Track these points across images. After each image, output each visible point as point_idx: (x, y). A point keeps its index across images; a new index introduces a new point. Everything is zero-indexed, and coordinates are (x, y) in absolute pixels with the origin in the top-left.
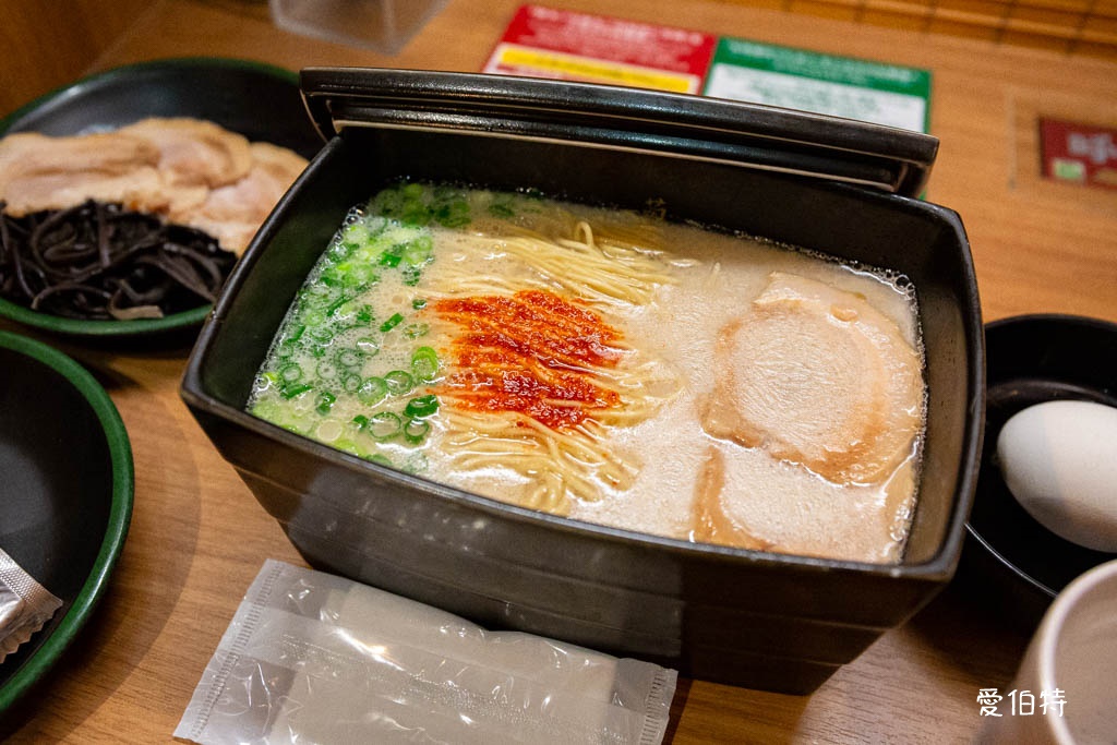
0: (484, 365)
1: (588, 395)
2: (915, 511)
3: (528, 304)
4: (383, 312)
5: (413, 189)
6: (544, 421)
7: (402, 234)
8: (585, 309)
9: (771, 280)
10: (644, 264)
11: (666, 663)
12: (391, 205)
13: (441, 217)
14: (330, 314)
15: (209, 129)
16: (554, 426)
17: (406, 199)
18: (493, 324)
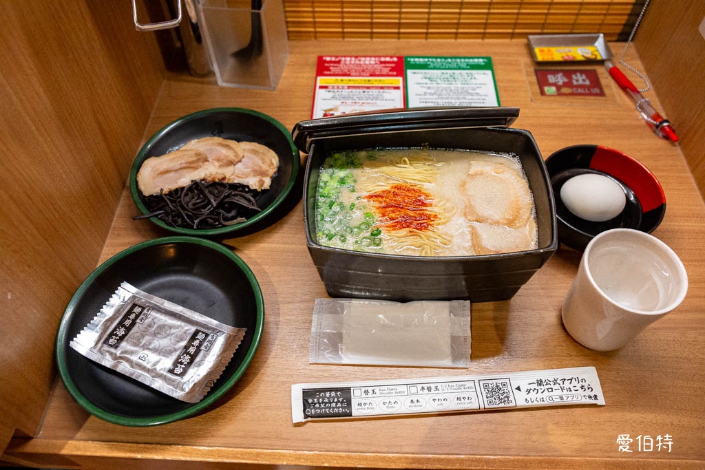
0: (390, 215)
1: (429, 217)
2: (538, 231)
3: (396, 190)
4: (347, 203)
5: (337, 155)
6: (417, 229)
7: (342, 173)
8: (416, 188)
9: (470, 164)
10: (428, 168)
11: (465, 299)
12: (332, 163)
13: (352, 164)
14: (331, 208)
15: (217, 139)
16: (421, 230)
17: (336, 160)
18: (388, 200)
